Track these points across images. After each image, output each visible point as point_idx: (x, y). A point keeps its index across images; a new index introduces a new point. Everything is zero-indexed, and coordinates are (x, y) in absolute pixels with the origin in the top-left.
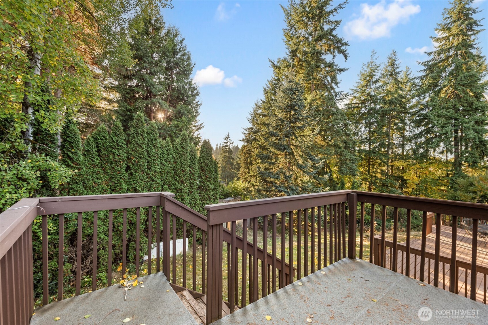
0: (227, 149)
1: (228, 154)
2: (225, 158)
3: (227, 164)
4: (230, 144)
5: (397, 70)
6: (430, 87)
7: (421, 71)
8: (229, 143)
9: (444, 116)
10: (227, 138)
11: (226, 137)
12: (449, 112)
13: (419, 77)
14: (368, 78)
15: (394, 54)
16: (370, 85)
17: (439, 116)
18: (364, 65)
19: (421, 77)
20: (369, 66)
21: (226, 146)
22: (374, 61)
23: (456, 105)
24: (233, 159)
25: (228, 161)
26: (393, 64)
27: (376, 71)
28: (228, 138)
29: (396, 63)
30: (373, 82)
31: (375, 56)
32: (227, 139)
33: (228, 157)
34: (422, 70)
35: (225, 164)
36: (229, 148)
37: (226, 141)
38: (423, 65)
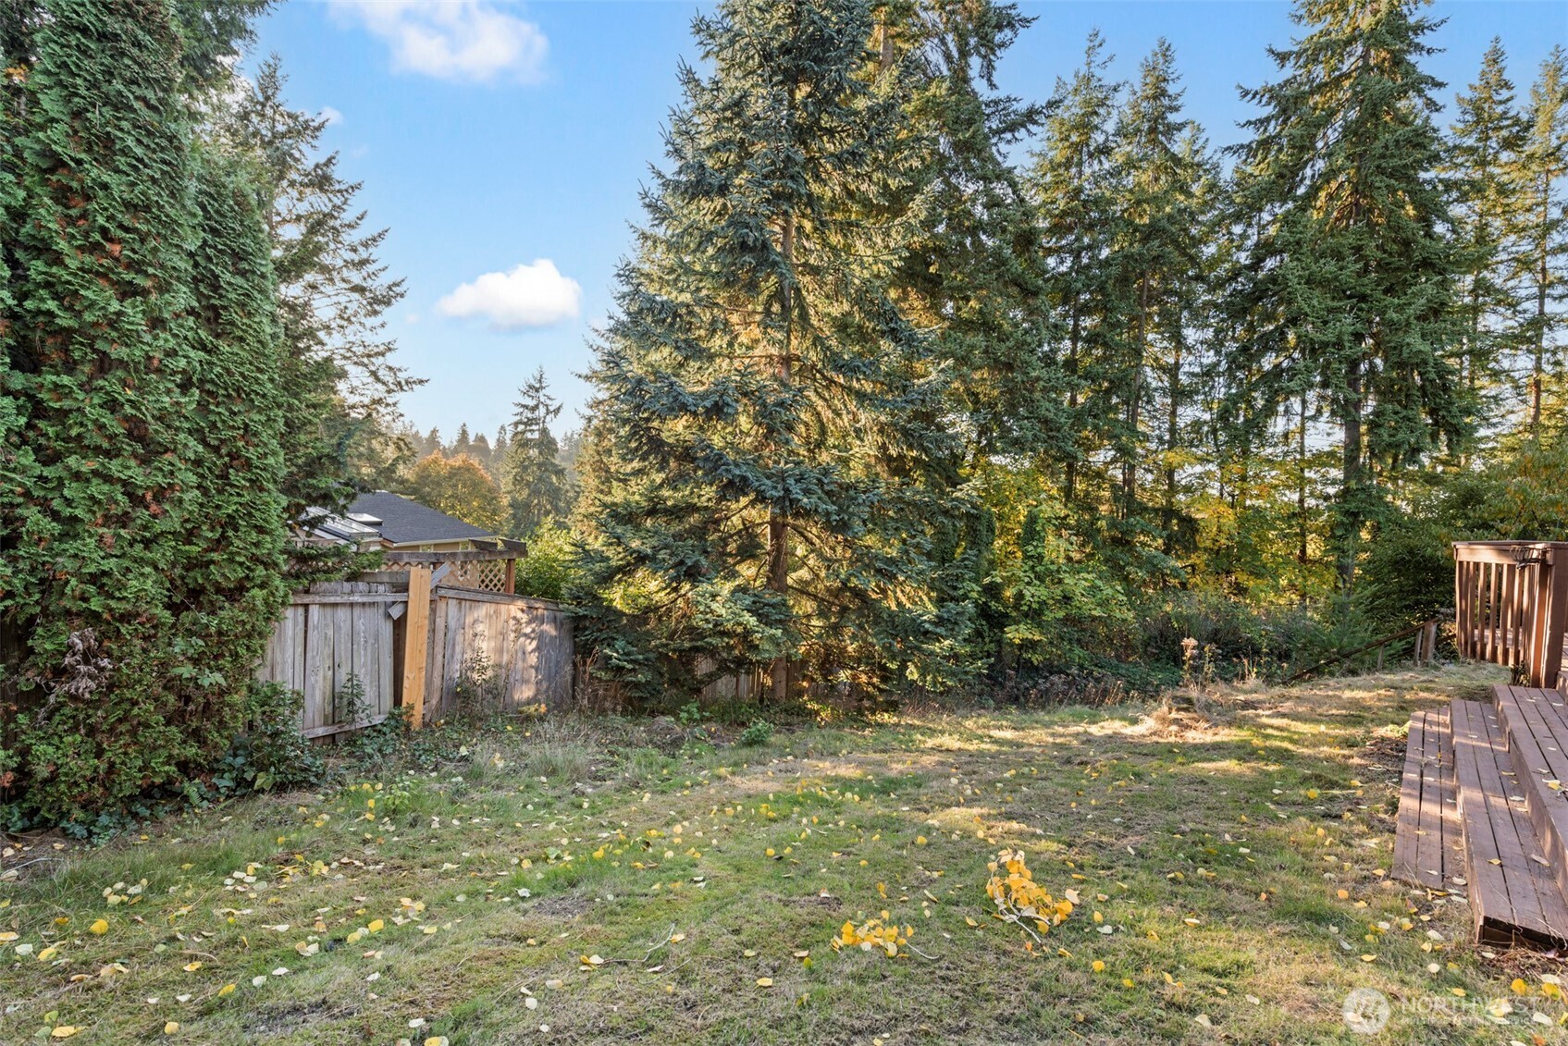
0: (536, 435)
1: (540, 453)
2: (525, 468)
3: (536, 493)
4: (548, 412)
5: (1172, 118)
7: (1249, 123)
8: (542, 410)
9: (1327, 284)
10: (535, 389)
11: (531, 387)
12: (1343, 268)
13: (1242, 146)
14: (1074, 138)
15: (1166, 54)
16: (1080, 164)
18: (1062, 84)
19: (1249, 146)
20: (1078, 91)
21: (529, 422)
22: (1097, 72)
24: (560, 472)
25: (540, 479)
26: (1159, 93)
27: (1101, 111)
28: (537, 390)
29: (1172, 88)
30: (1091, 155)
31: (1102, 56)
32: (532, 393)
33: (540, 466)
34: (1253, 119)
35: (526, 492)
36: (544, 432)
37: (531, 403)
38: (1256, 100)
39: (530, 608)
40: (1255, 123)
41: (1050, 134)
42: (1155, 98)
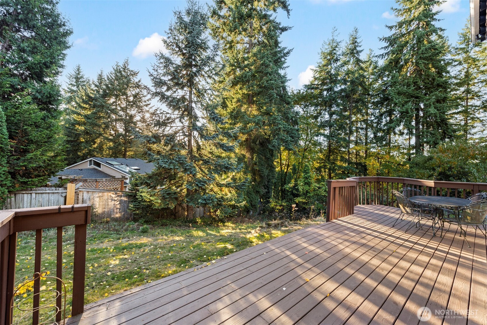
5: (358, 49)
6: (391, 64)
9: (404, 94)
12: (409, 89)
13: (380, 55)
14: (329, 57)
15: (356, 31)
16: (331, 64)
17: (399, 93)
18: (325, 43)
19: (383, 55)
20: (329, 44)
22: (335, 38)
23: (417, 82)
26: (354, 42)
27: (337, 49)
29: (358, 40)
30: (334, 61)
31: (336, 33)
38: (384, 41)
39: (116, 193)
40: (384, 48)
41: (321, 57)
42: (353, 44)
